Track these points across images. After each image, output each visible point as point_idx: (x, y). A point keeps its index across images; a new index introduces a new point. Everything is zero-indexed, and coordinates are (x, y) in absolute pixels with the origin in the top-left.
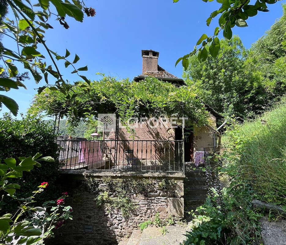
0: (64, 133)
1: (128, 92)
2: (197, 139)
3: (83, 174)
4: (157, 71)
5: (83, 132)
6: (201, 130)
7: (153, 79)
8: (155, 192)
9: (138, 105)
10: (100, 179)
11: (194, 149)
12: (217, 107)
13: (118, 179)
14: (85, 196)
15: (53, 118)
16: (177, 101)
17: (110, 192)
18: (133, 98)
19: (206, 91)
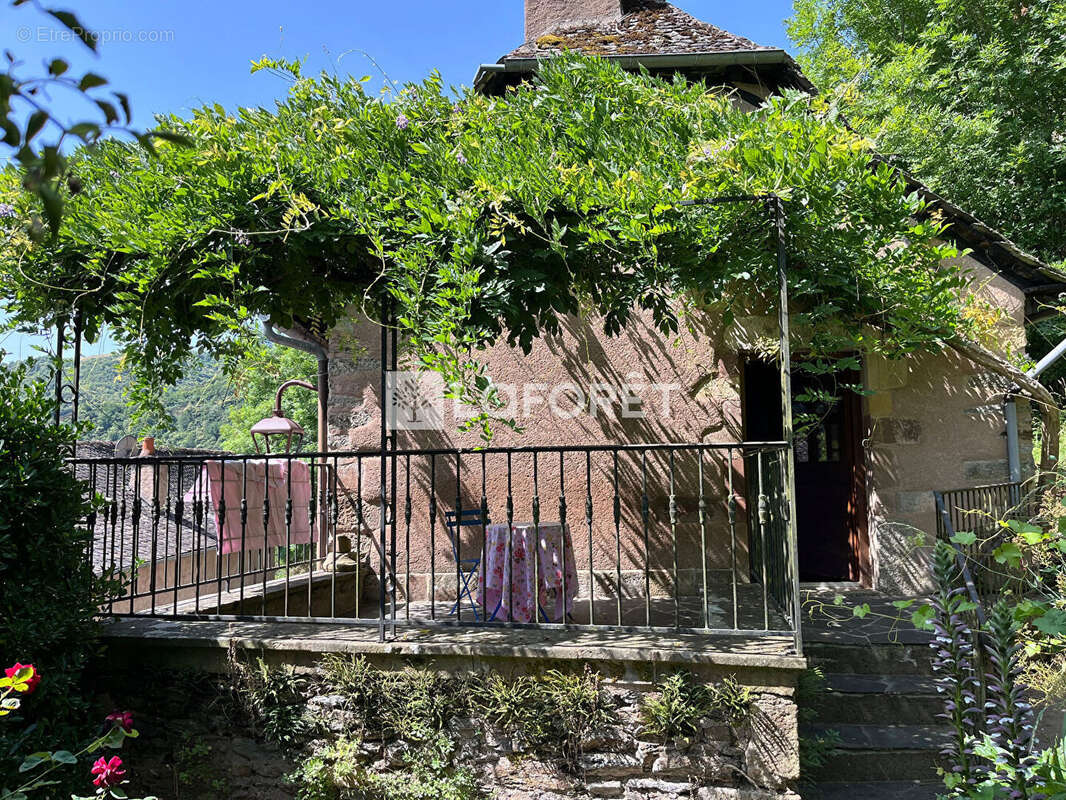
0: (120, 428)
1: (439, 163)
2: (890, 438)
3: (223, 641)
4: (619, 17)
5: (216, 417)
6: (916, 380)
7: (591, 70)
8: (623, 752)
9: (499, 239)
10: (309, 670)
11: (874, 499)
12: (1036, 221)
13: (408, 671)
14: (237, 763)
15: (47, 340)
16: (745, 198)
17: (365, 741)
18: (467, 195)
19: (957, 117)
